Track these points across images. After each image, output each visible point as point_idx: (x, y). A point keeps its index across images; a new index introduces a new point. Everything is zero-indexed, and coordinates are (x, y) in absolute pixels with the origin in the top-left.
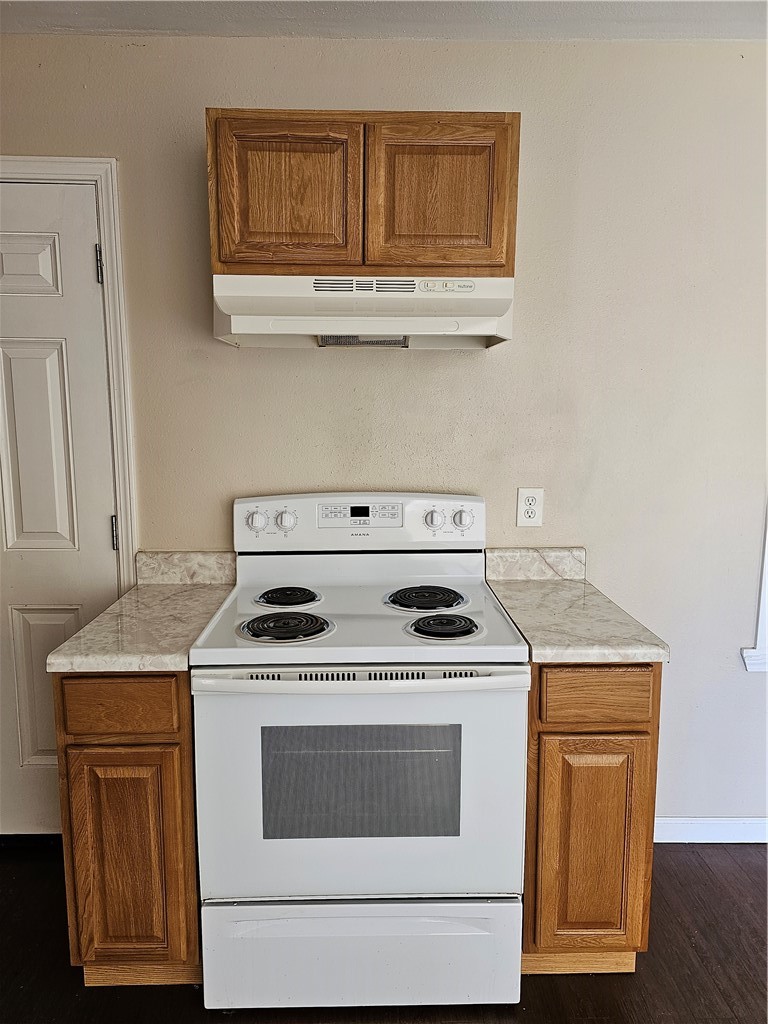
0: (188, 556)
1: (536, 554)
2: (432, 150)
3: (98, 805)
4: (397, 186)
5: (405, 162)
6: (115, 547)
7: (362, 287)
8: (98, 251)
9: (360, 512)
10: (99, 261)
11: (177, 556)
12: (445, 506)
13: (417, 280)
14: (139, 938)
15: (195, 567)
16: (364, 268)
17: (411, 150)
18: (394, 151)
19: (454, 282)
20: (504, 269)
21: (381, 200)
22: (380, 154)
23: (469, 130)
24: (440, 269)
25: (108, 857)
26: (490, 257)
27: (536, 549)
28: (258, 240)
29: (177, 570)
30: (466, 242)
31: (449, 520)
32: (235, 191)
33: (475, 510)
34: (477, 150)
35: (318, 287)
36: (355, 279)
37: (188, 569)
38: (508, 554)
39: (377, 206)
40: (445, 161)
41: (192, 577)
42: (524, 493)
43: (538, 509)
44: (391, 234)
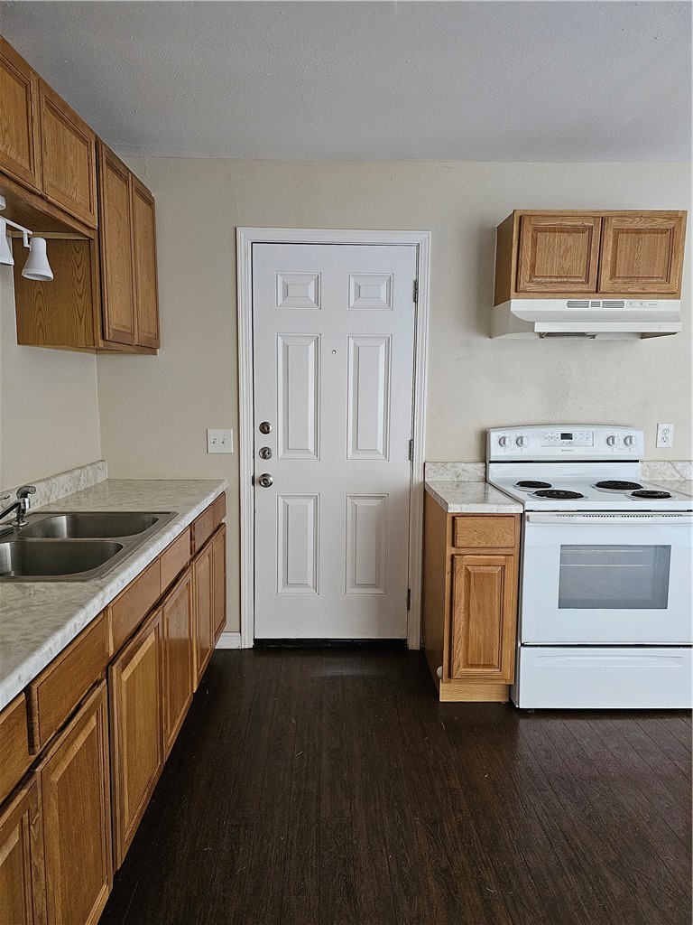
0: (455, 464)
1: (669, 465)
2: (639, 231)
3: (468, 589)
4: (619, 251)
5: (623, 237)
6: (411, 458)
7: (594, 305)
8: (416, 284)
9: (566, 436)
10: (416, 289)
11: (449, 464)
12: (620, 434)
13: (625, 301)
14: (484, 666)
15: (460, 471)
16: (597, 295)
17: (628, 231)
18: (618, 232)
19: (647, 302)
20: (675, 295)
21: (609, 258)
22: (609, 233)
23: (661, 220)
24: (639, 295)
25: (472, 617)
26: (669, 288)
27: (669, 462)
28: (539, 280)
29: (449, 473)
30: (655, 281)
31: (622, 441)
32: (529, 254)
33: (638, 435)
34: (663, 231)
35: (569, 305)
36: (591, 301)
37: (455, 472)
38: (652, 464)
39: (607, 261)
40: (646, 237)
41: (458, 477)
42: (662, 427)
43: (670, 436)
44: (613, 276)
